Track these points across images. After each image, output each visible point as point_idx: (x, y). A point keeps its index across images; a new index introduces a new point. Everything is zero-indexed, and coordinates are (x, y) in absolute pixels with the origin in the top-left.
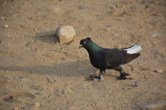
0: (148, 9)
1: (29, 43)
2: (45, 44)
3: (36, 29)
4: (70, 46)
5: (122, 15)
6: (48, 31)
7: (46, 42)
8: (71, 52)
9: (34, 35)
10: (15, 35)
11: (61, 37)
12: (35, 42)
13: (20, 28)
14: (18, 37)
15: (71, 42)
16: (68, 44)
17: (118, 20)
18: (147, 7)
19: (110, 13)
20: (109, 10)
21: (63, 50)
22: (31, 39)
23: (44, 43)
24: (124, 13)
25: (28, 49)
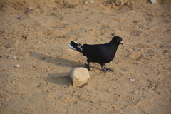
0: (167, 54)
1: (40, 85)
2: (58, 86)
3: (49, 70)
4: (83, 90)
5: (139, 59)
6: (61, 72)
7: (59, 84)
8: (84, 96)
9: (47, 76)
10: (26, 75)
11: (74, 80)
12: (47, 84)
13: (32, 68)
14: (29, 77)
15: (84, 85)
16: (81, 87)
17: (134, 63)
18: (166, 52)
19: (127, 56)
20: (126, 53)
21: (76, 93)
22: (42, 81)
23: (56, 85)
24: (141, 57)
25: (40, 91)
